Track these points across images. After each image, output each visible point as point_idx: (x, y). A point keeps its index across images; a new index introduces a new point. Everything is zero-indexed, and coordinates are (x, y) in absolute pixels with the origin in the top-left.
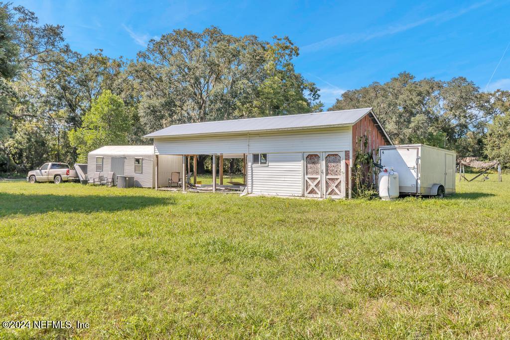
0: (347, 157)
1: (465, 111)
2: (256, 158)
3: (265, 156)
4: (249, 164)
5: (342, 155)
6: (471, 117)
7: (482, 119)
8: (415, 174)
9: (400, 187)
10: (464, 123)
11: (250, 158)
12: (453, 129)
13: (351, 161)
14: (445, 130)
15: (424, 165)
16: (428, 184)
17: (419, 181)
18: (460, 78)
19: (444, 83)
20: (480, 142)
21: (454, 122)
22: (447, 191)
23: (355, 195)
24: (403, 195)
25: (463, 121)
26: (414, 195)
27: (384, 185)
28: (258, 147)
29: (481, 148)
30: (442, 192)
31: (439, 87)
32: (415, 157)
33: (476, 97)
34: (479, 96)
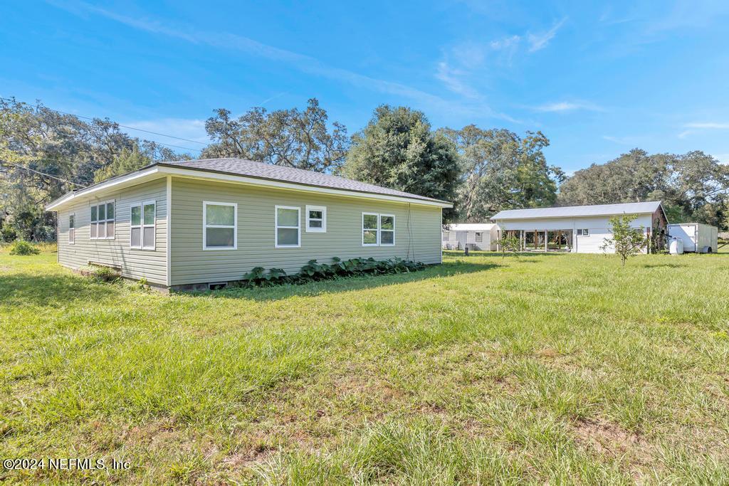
0: (648, 230)
1: (702, 185)
2: (579, 232)
3: (587, 230)
4: (574, 236)
5: (645, 230)
6: (708, 189)
7: (721, 191)
8: (694, 241)
9: (684, 248)
10: (702, 196)
11: (575, 232)
12: (688, 202)
13: (651, 233)
14: (680, 203)
15: (699, 234)
16: (702, 246)
17: (697, 245)
18: (696, 152)
19: (678, 156)
20: (719, 214)
21: (690, 194)
22: (713, 251)
23: (654, 252)
24: (686, 252)
25: (700, 194)
26: (694, 252)
27: (673, 247)
28: (582, 226)
29: (720, 220)
30: (710, 250)
31: (674, 162)
32: (694, 231)
33: (715, 171)
34: (717, 169)
